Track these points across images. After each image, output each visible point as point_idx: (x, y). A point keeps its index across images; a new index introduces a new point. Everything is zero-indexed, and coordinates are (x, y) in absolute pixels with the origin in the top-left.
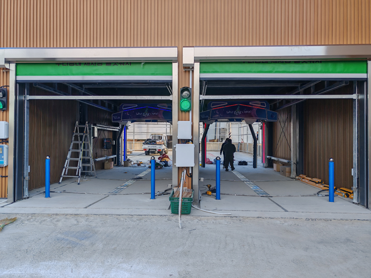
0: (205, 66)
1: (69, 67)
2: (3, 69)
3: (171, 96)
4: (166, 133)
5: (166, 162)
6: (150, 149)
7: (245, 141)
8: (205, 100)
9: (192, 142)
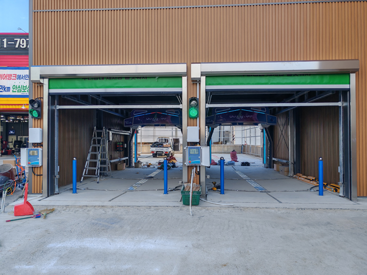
0: (211, 80)
1: (94, 81)
2: (38, 83)
3: (181, 105)
4: (172, 136)
5: (174, 164)
6: (157, 152)
7: (248, 144)
8: (210, 108)
9: (200, 144)
